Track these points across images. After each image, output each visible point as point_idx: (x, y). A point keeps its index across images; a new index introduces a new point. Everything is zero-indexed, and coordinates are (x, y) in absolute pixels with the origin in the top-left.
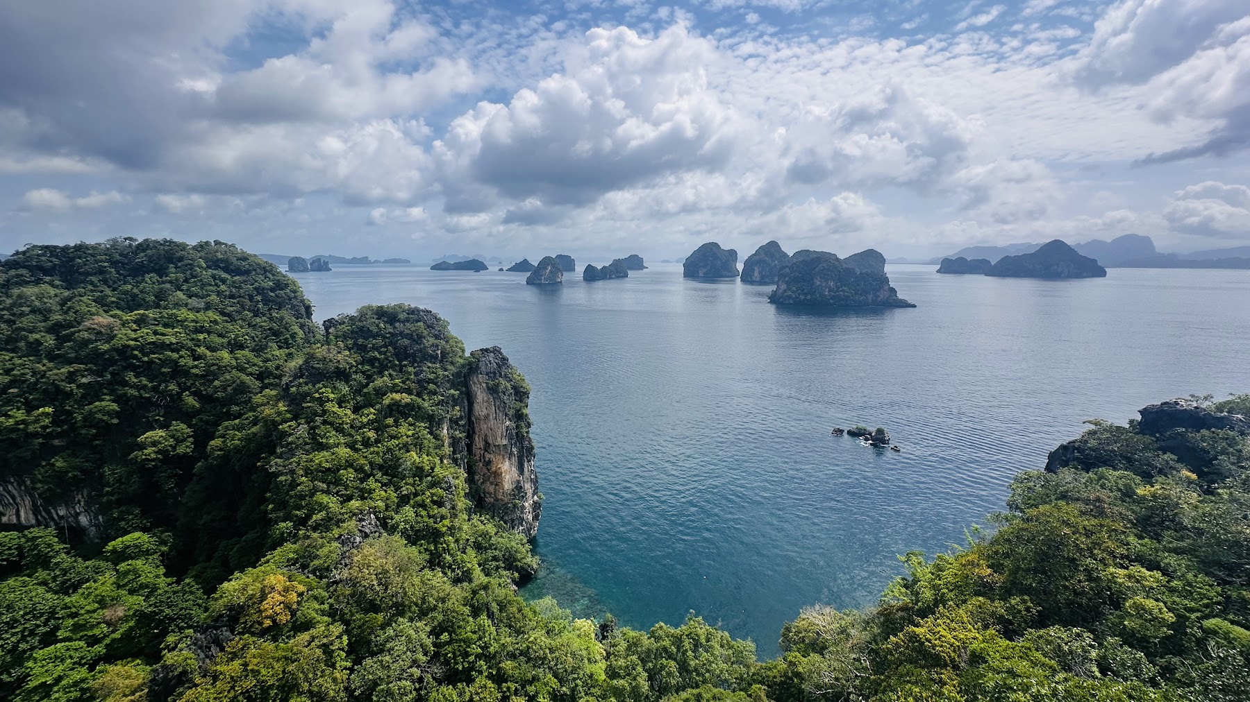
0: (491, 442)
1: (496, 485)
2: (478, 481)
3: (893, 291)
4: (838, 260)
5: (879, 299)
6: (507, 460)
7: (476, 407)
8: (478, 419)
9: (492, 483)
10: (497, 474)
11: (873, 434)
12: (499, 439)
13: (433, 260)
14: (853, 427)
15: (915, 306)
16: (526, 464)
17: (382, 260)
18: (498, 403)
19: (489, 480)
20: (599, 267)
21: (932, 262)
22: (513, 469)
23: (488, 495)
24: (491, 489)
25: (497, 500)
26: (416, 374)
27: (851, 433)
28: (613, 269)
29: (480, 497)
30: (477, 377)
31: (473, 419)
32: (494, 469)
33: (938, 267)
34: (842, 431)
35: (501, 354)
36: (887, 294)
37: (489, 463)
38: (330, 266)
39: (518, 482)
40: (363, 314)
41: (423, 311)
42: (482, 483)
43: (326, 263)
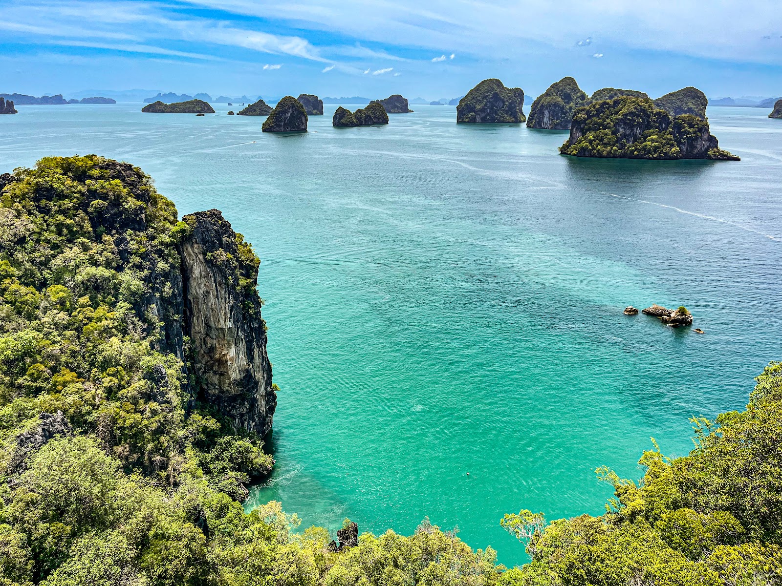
0: (213, 325)
1: (222, 374)
2: (199, 369)
3: (713, 141)
4: (647, 100)
5: (696, 151)
6: (233, 346)
7: (193, 284)
8: (196, 298)
9: (215, 373)
10: (222, 362)
11: (673, 315)
12: (222, 322)
13: (146, 100)
14: (651, 308)
15: (739, 160)
16: (256, 350)
17: (80, 99)
18: (219, 279)
19: (212, 369)
20: (353, 111)
21: (764, 104)
22: (241, 356)
23: (211, 386)
24: (215, 379)
25: (222, 391)
26: (117, 243)
27: (648, 313)
28: (370, 113)
29: (202, 389)
30: (192, 247)
31: (190, 297)
32: (217, 356)
33: (771, 110)
34: (635, 312)
35: (221, 218)
36: (705, 144)
37: (212, 349)
38: (16, 107)
39: (248, 371)
40: (43, 168)
41: (121, 165)
42: (204, 372)
43: (11, 105)
